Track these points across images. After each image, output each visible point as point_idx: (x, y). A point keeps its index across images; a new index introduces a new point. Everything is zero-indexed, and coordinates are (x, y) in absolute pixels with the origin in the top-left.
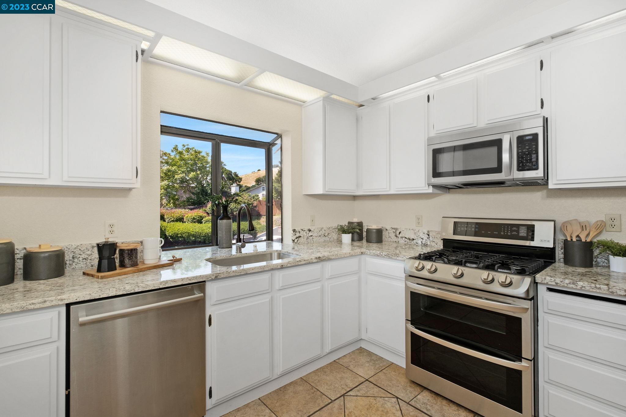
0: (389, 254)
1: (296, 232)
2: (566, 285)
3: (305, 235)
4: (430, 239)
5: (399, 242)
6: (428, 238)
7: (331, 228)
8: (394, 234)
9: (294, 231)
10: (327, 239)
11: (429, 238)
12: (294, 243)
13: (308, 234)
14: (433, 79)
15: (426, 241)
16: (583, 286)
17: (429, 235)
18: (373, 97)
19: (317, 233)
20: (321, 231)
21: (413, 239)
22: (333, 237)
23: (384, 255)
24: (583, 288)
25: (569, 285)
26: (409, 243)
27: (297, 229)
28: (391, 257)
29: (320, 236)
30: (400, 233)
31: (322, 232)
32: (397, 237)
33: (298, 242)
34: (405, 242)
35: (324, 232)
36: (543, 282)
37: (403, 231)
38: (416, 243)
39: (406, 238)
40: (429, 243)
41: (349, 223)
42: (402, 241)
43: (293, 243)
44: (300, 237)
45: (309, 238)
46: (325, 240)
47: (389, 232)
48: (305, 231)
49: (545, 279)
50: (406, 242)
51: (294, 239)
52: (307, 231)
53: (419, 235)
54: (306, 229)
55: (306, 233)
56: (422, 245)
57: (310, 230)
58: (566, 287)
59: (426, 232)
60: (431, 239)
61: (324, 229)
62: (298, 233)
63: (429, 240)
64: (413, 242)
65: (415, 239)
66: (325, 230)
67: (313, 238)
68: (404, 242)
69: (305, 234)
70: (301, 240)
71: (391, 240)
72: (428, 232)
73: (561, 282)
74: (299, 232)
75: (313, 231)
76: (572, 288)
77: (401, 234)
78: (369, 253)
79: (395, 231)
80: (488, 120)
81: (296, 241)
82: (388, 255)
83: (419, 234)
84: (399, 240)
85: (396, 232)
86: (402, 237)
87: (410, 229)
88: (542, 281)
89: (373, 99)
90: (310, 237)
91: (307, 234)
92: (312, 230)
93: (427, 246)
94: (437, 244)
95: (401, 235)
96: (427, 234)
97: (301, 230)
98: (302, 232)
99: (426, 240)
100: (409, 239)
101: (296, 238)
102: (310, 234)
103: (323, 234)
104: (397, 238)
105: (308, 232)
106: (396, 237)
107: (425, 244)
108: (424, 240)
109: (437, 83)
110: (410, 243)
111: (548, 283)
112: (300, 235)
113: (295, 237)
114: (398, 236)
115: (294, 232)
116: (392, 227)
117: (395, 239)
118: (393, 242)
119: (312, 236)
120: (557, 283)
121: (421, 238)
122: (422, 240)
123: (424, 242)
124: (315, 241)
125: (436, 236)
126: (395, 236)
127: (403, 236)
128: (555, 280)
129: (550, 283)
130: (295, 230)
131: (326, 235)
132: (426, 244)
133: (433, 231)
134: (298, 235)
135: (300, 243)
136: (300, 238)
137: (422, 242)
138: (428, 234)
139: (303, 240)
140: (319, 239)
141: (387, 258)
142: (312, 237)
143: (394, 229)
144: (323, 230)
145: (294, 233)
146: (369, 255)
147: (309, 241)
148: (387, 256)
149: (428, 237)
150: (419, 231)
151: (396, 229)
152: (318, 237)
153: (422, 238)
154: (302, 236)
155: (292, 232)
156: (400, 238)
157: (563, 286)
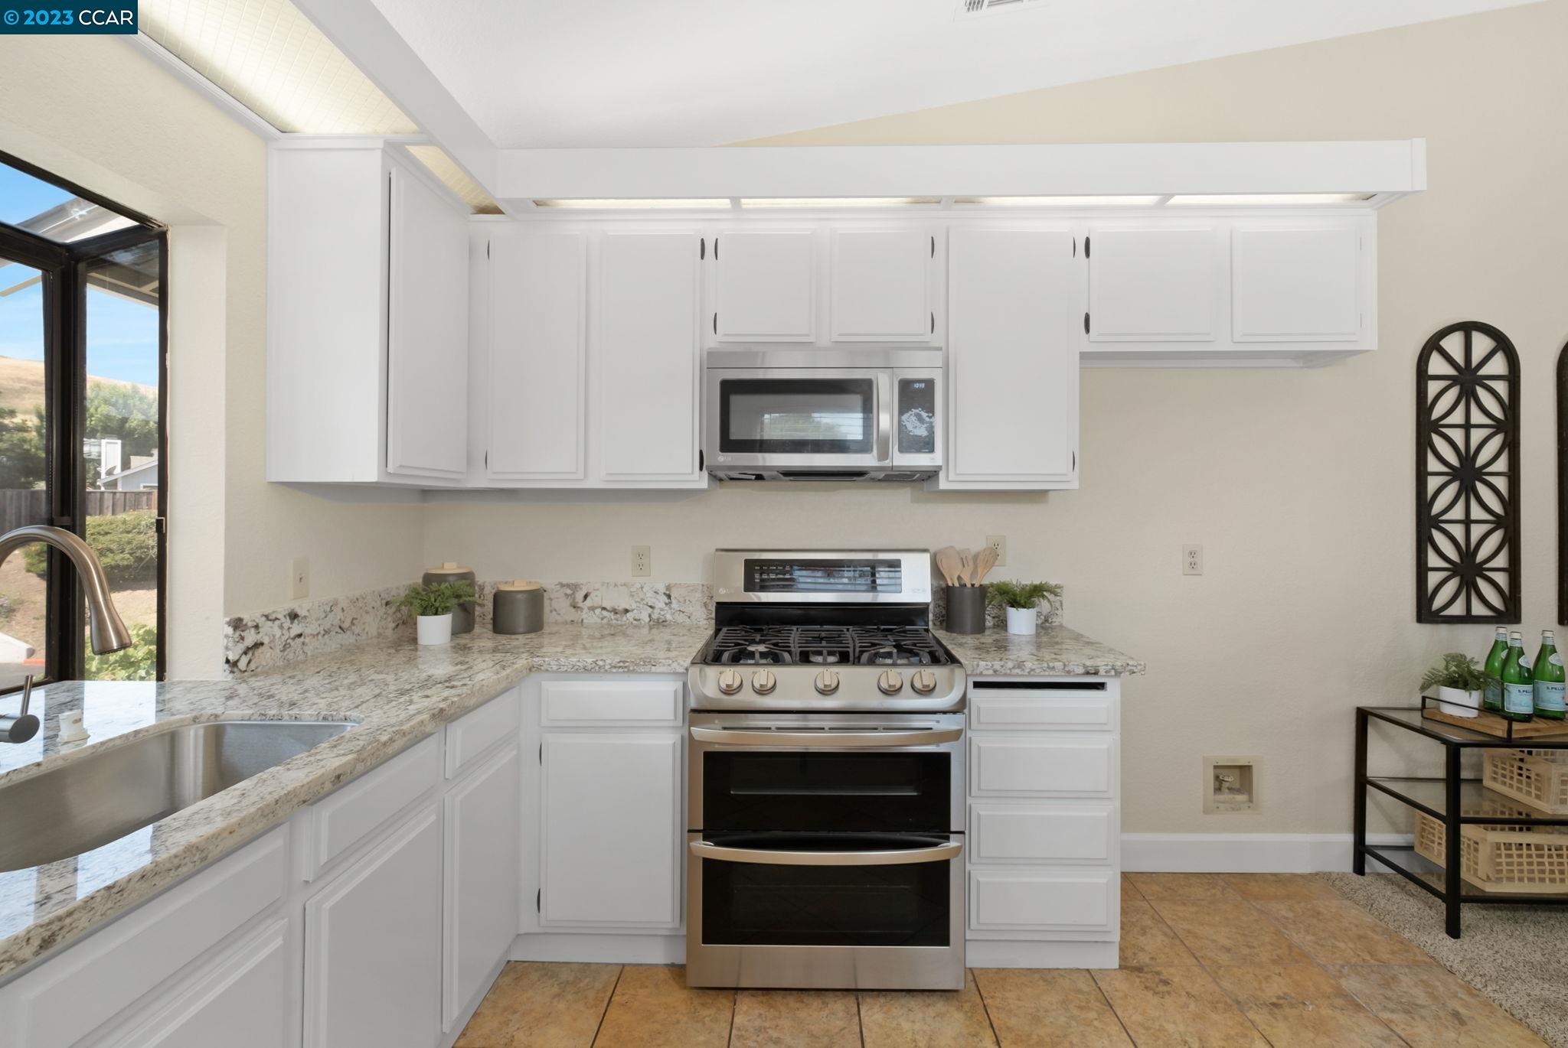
0: (624, 662)
1: (244, 628)
2: (1008, 672)
3: (278, 636)
4: (673, 606)
5: (585, 621)
6: (666, 604)
7: (361, 599)
8: (568, 602)
9: (237, 624)
10: (348, 639)
11: (670, 603)
12: (238, 674)
13: (289, 628)
14: (725, 203)
15: (662, 613)
16: (1033, 668)
17: (669, 597)
18: (537, 196)
19: (319, 622)
20: (331, 616)
21: (627, 611)
22: (366, 630)
23: (607, 667)
24: (1032, 673)
25: (1013, 670)
26: (614, 622)
27: (246, 618)
28: (631, 668)
29: (327, 632)
30: (586, 597)
31: (335, 618)
32: (578, 607)
33: (252, 666)
34: (602, 619)
35: (340, 614)
36: (975, 672)
37: (597, 590)
38: (636, 620)
39: (604, 609)
40: (669, 617)
41: (428, 579)
42: (592, 619)
43: (233, 672)
44: (258, 645)
45: (292, 644)
46: (342, 645)
47: (552, 597)
48: (277, 622)
49: (978, 665)
50: (605, 621)
51: (237, 658)
52: (283, 619)
53: (642, 600)
54: (281, 609)
55: (281, 627)
56: (652, 623)
57: (294, 616)
58: (1010, 675)
59: (662, 590)
60: (675, 605)
61: (340, 606)
62: (253, 630)
63: (671, 608)
64: (624, 619)
65: (633, 610)
66: (343, 610)
67: (303, 643)
68: (599, 621)
69: (278, 632)
70: (264, 656)
71: (559, 618)
72: (668, 588)
73: (1002, 666)
74: (257, 627)
75: (305, 617)
76: (1017, 675)
77: (588, 599)
78: (555, 668)
79: (569, 592)
80: (840, 335)
81: (242, 665)
82: (621, 664)
83: (641, 596)
84: (584, 616)
85: (573, 594)
86: (592, 609)
87: (616, 585)
88: (973, 670)
89: (537, 203)
90: (294, 639)
91: (285, 632)
92: (301, 612)
93: (664, 623)
94: (689, 617)
95: (589, 602)
96: (665, 594)
97: (264, 619)
98: (266, 626)
99: (662, 610)
100: (615, 611)
101: (245, 653)
102: (296, 629)
103: (337, 622)
104: (577, 611)
105: (287, 623)
106: (573, 610)
107: (658, 620)
108: (657, 611)
109: (724, 216)
110: (617, 620)
111: (982, 672)
112: (258, 638)
113: (241, 647)
114: (580, 604)
115: (236, 628)
116: (561, 581)
117: (572, 614)
118: (566, 623)
119: (300, 636)
120: (995, 671)
121: (649, 604)
122: (650, 610)
123: (655, 616)
124: (309, 654)
125: (687, 598)
126: (571, 605)
127: (596, 605)
128: (993, 665)
129: (985, 672)
130: (240, 620)
131: (346, 625)
132: (661, 621)
133: (680, 584)
134: (251, 638)
135: (259, 670)
136: (260, 650)
137: (650, 616)
138: (668, 592)
139: (268, 655)
140: (325, 644)
141: (618, 673)
142: (302, 638)
143: (568, 586)
144: (337, 610)
145: (238, 633)
146: (557, 671)
147: (291, 656)
148: (620, 667)
149: (667, 601)
150: (642, 588)
151: (575, 587)
152: (320, 637)
153: (651, 607)
154: (266, 641)
155: (230, 630)
156: (586, 610)
157: (1005, 675)
